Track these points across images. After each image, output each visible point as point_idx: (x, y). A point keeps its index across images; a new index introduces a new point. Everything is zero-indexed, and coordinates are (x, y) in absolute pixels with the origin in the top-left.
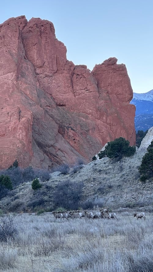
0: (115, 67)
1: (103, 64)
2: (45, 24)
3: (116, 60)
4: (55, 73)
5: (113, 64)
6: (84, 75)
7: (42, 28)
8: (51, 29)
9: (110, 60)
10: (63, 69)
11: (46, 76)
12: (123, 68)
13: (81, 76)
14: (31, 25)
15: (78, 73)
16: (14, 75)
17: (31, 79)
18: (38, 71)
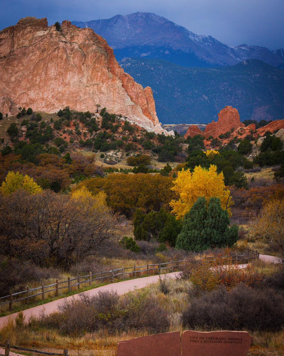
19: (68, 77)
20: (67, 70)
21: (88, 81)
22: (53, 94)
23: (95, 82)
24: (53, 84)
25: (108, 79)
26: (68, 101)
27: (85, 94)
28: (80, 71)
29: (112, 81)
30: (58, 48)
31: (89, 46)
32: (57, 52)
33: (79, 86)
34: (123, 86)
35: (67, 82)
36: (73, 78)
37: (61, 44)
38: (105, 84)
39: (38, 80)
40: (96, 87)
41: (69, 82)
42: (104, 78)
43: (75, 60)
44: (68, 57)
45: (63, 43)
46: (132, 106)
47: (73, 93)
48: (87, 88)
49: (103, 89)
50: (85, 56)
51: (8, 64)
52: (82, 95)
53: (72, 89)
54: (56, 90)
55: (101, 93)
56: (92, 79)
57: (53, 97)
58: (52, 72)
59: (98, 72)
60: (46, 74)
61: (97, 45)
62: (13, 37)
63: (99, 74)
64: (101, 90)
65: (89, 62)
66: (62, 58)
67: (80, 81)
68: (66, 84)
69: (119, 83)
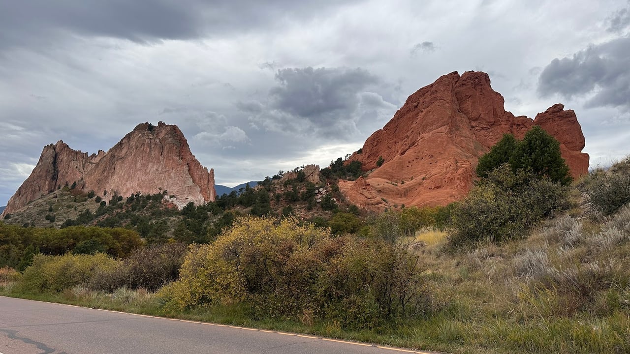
0: (561, 115)
1: (546, 112)
2: (479, 75)
3: (563, 106)
4: (492, 125)
5: (558, 111)
6: (526, 124)
7: (477, 80)
8: (486, 80)
9: (555, 106)
10: (501, 120)
11: (483, 128)
12: (571, 114)
13: (522, 126)
14: (464, 78)
15: (518, 123)
16: (448, 128)
17: (466, 132)
18: (474, 124)
19: (150, 167)
20: (148, 162)
21: (162, 169)
22: (138, 182)
23: (168, 169)
24: (139, 175)
25: (178, 165)
26: (146, 186)
27: (158, 180)
28: (159, 161)
29: (181, 167)
30: (143, 144)
31: (166, 139)
32: (143, 148)
33: (155, 173)
34: (189, 170)
35: (148, 171)
36: (152, 168)
37: (147, 140)
38: (174, 170)
39: (132, 172)
40: (167, 173)
41: (149, 172)
42: (174, 165)
43: (156, 153)
44: (150, 151)
46: (191, 187)
47: (150, 181)
48: (161, 175)
49: (172, 175)
50: (163, 148)
51: (123, 162)
52: (156, 181)
53: (151, 176)
54: (141, 179)
55: (170, 178)
56: (166, 167)
57: (138, 185)
58: (139, 165)
59: (170, 160)
60: (136, 166)
61: (173, 138)
62: (129, 142)
63: (171, 162)
64: (170, 175)
65: (165, 153)
66: (146, 152)
67: (157, 170)
68: (147, 174)
69: (186, 168)
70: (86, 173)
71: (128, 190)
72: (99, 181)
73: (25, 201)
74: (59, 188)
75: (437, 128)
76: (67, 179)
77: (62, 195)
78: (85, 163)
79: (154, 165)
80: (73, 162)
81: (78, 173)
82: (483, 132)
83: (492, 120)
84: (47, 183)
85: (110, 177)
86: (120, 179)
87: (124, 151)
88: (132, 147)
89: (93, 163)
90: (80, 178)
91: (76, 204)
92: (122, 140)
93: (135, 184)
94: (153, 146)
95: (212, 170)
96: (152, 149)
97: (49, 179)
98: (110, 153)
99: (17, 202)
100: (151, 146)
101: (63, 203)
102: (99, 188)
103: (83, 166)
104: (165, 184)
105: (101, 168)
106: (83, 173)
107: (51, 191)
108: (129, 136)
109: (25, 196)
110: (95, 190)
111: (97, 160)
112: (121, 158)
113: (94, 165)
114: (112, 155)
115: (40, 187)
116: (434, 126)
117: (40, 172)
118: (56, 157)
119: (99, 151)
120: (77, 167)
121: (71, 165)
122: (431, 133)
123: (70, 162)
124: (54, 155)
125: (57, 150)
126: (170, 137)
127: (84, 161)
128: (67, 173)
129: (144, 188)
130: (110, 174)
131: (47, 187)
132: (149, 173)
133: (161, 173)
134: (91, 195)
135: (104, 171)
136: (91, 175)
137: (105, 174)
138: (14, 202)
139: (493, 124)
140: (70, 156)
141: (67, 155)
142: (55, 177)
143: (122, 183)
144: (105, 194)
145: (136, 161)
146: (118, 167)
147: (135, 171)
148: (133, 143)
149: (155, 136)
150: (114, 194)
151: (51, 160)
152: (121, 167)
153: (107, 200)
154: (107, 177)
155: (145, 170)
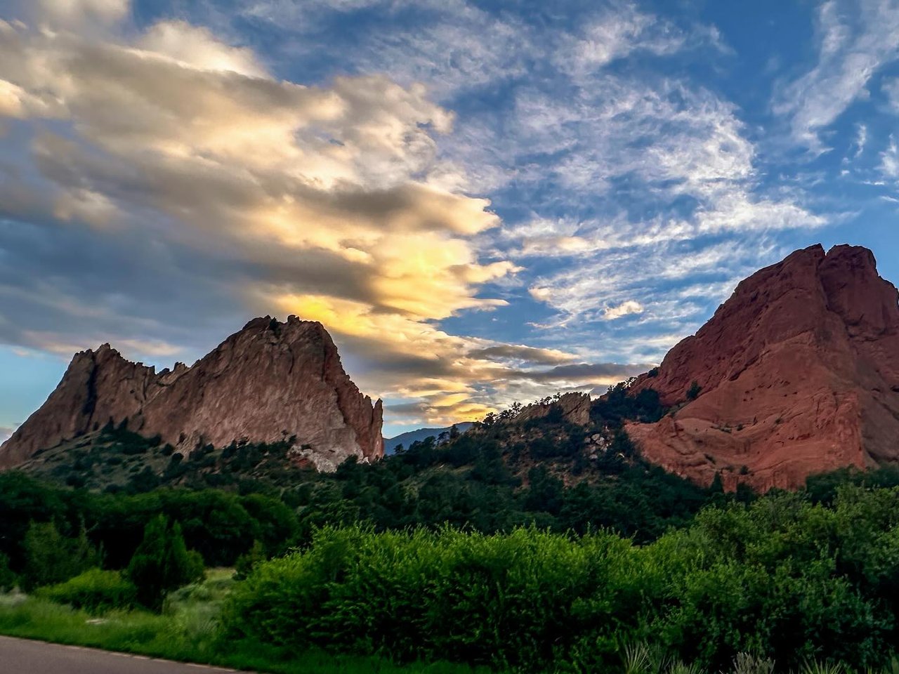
16: (813, 335)
17: (842, 343)
18: (852, 331)
19: (268, 393)
20: (266, 384)
21: (290, 396)
22: (245, 419)
23: (299, 397)
24: (248, 406)
25: (319, 391)
26: (259, 428)
27: (281, 417)
28: (284, 384)
29: (324, 395)
30: (259, 353)
31: (301, 345)
32: (257, 359)
33: (277, 405)
34: (338, 401)
35: (265, 400)
36: (272, 395)
37: (266, 346)
38: (312, 399)
39: (234, 401)
40: (298, 405)
41: (267, 402)
42: (312, 390)
43: (280, 368)
44: (270, 366)
45: (269, 346)
46: (340, 431)
47: (267, 418)
48: (287, 408)
49: (308, 408)
50: (293, 360)
51: (219, 384)
52: (277, 419)
53: (268, 410)
54: (249, 414)
55: (304, 413)
56: (296, 393)
57: (245, 425)
58: (248, 389)
59: (304, 381)
60: (242, 392)
61: (314, 343)
62: (233, 349)
63: (307, 385)
64: (304, 408)
65: (297, 369)
66: (263, 367)
67: (281, 399)
68: (262, 405)
69: (332, 397)
70: (150, 402)
71: (225, 433)
72: (172, 417)
73: (28, 451)
74: (96, 428)
75: (793, 335)
76: (112, 413)
77: (101, 441)
78: (149, 384)
79: (275, 390)
80: (126, 382)
81: (134, 401)
82: (867, 344)
83: (882, 326)
84: (74, 418)
85: (194, 410)
86: (211, 414)
87: (222, 366)
88: (238, 358)
89: (163, 385)
90: (136, 411)
91: (126, 458)
92: (220, 346)
93: (239, 423)
94: (275, 357)
95: (380, 402)
96: (275, 361)
97: (78, 410)
98: (197, 368)
99: (14, 452)
100: (272, 357)
101: (102, 455)
102: (172, 431)
103: (145, 390)
104: (294, 424)
105: (177, 394)
106: (144, 401)
107: (79, 434)
108: (233, 339)
109: (29, 441)
110: (164, 432)
111: (171, 380)
112: (216, 377)
113: (165, 388)
114: (200, 370)
115: (59, 426)
116: (789, 332)
117: (62, 398)
118: (94, 373)
119: (177, 364)
120: (132, 392)
121: (122, 387)
122: (784, 343)
123: (121, 381)
124: (91, 369)
125: (99, 359)
126: (308, 342)
127: (147, 380)
128: (113, 400)
129: (255, 432)
130: (194, 404)
131: (72, 426)
132: (266, 404)
133: (286, 405)
134: (156, 440)
135: (182, 399)
136: (158, 405)
137: (185, 404)
138: (8, 451)
139: (884, 333)
140: (122, 372)
141: (115, 369)
142: (89, 409)
143: (214, 421)
144: (182, 438)
145: (244, 384)
146: (209, 393)
147: (240, 400)
148: (240, 351)
149: (281, 339)
150: (198, 441)
151: (85, 377)
152: (215, 393)
153: (185, 451)
154: (187, 411)
155: (259, 398)
